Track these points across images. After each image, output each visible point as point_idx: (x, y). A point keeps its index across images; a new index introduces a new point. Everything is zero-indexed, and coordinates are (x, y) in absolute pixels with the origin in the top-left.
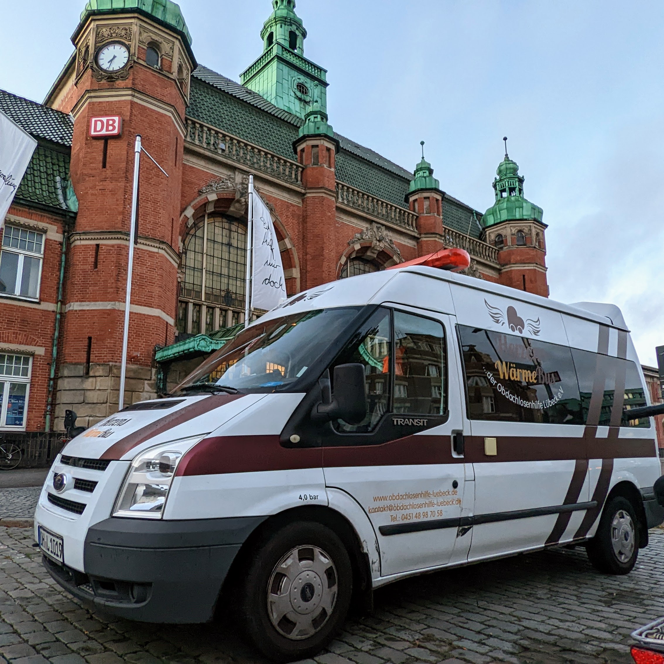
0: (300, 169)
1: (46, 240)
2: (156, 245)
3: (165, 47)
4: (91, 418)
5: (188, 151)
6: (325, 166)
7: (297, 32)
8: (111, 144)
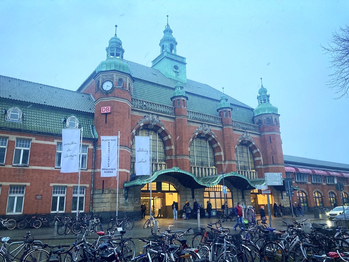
0: (173, 109)
1: (88, 149)
2: (123, 147)
3: (124, 79)
4: (105, 207)
5: (133, 110)
6: (182, 107)
7: (174, 44)
8: (108, 116)
